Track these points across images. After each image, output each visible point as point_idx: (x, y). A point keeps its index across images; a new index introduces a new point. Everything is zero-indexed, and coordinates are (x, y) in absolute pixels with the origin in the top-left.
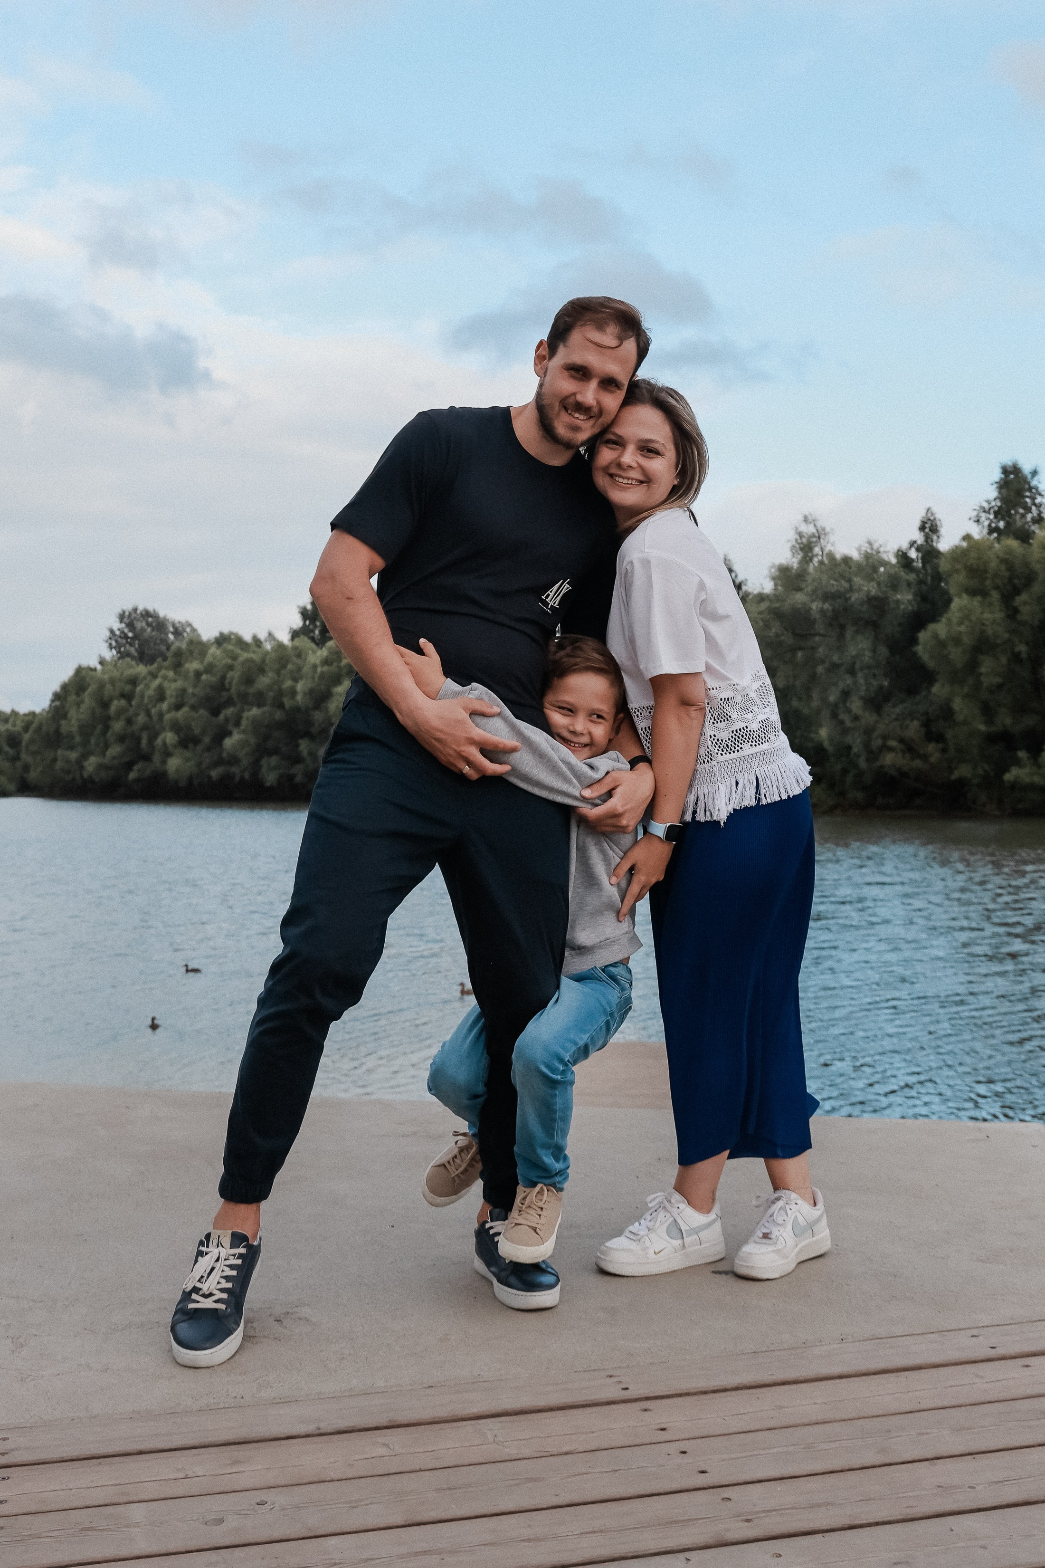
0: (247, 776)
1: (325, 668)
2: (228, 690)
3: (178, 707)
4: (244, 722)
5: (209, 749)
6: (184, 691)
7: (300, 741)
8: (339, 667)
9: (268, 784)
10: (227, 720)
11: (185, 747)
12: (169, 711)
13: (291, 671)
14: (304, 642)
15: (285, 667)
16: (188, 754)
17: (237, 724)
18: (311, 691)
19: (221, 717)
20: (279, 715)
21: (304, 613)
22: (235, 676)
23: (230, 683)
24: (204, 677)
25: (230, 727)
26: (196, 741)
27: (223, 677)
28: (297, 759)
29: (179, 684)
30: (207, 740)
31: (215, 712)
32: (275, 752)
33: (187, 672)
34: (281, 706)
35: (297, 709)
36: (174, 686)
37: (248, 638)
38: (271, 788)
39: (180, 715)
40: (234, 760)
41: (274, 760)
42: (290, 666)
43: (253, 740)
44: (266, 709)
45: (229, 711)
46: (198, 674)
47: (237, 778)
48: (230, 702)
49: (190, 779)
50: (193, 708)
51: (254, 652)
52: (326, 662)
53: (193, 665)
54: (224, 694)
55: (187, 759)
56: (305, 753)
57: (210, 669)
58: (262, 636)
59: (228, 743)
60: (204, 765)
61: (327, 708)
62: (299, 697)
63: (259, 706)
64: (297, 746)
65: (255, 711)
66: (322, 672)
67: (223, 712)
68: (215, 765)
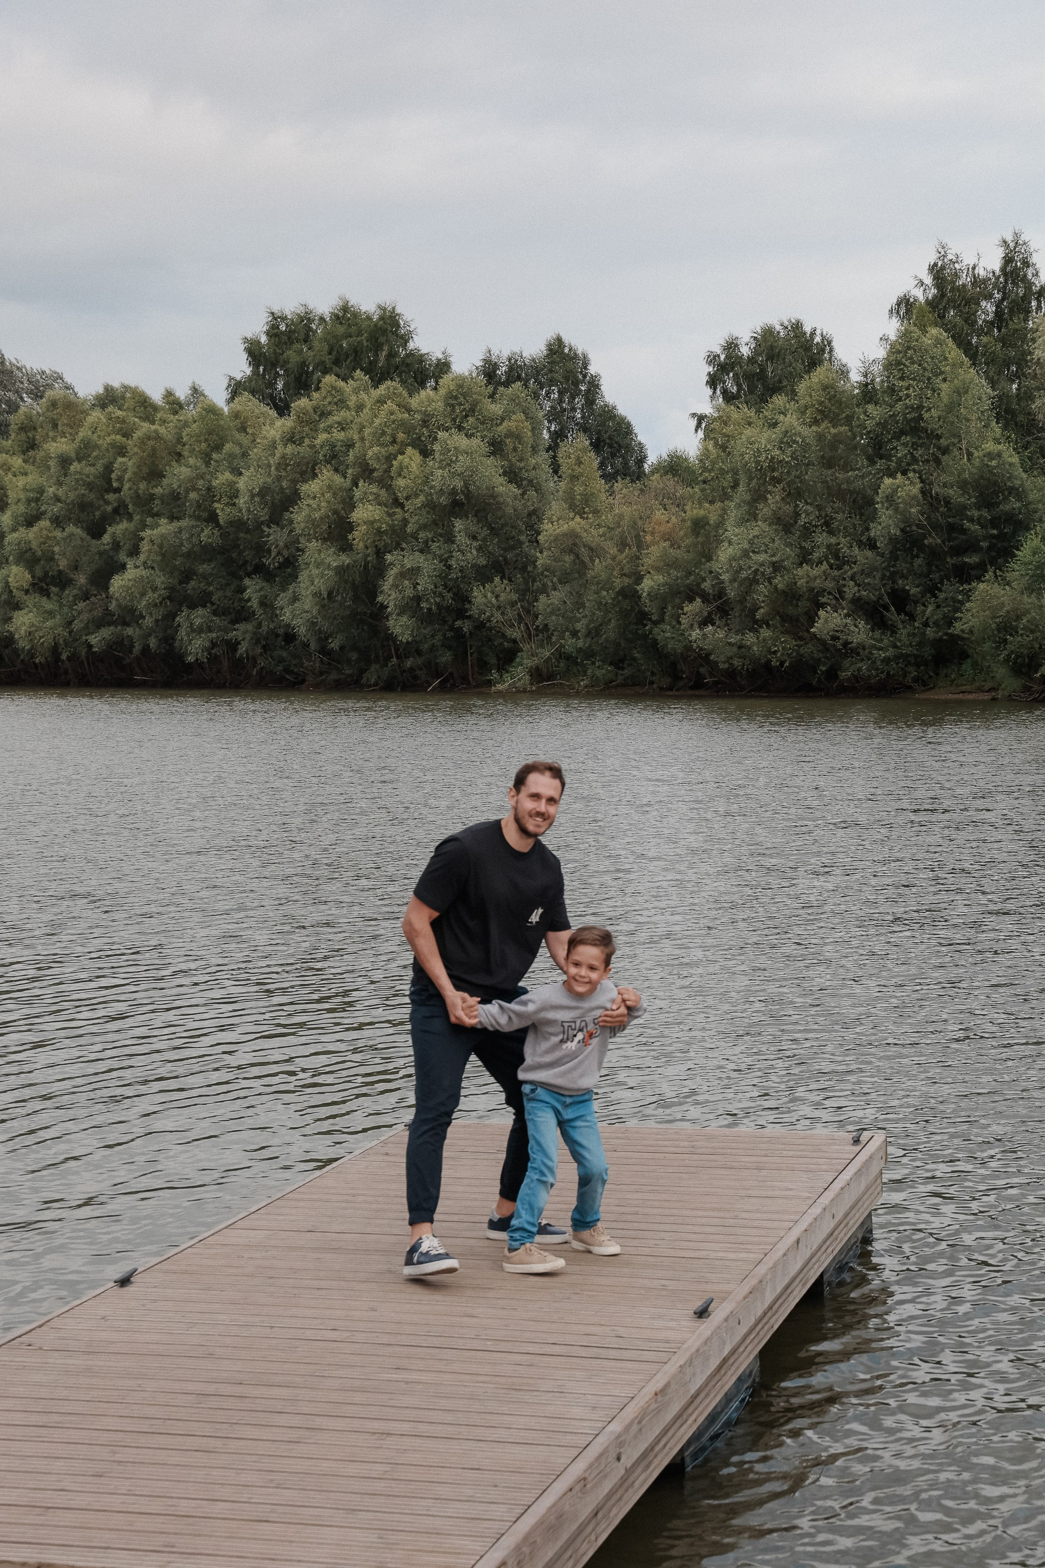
0: (153, 642)
1: (290, 449)
2: (118, 490)
3: (30, 522)
4: (145, 546)
5: (86, 597)
6: (41, 491)
7: (247, 582)
8: (312, 447)
9: (190, 659)
10: (116, 546)
11: (46, 593)
12: (14, 530)
13: (231, 456)
14: (249, 404)
15: (218, 448)
16: (48, 605)
17: (134, 552)
18: (264, 492)
19: (106, 538)
20: (208, 535)
21: (254, 352)
22: (126, 464)
23: (120, 479)
24: (75, 467)
25: (122, 557)
26: (62, 581)
27: (109, 468)
28: (241, 615)
29: (33, 479)
30: (82, 579)
31: (96, 531)
32: (203, 600)
33: (48, 457)
34: (212, 518)
35: (238, 524)
36: (21, 482)
37: (156, 396)
38: (198, 663)
39: (32, 535)
40: (129, 616)
41: (199, 616)
42: (228, 447)
43: (160, 579)
44: (184, 523)
45: (119, 528)
46: (64, 462)
47: (137, 648)
48: (120, 511)
49: (55, 650)
50: (57, 522)
51: (164, 422)
52: (291, 439)
53: (59, 446)
54: (111, 497)
55: (51, 614)
56: (254, 604)
57: (84, 452)
58: (182, 393)
59: (117, 583)
60: (77, 625)
61: (291, 522)
62: (242, 501)
63: (172, 518)
64: (241, 590)
65: (164, 528)
66: (283, 457)
67: (110, 530)
68: (99, 623)
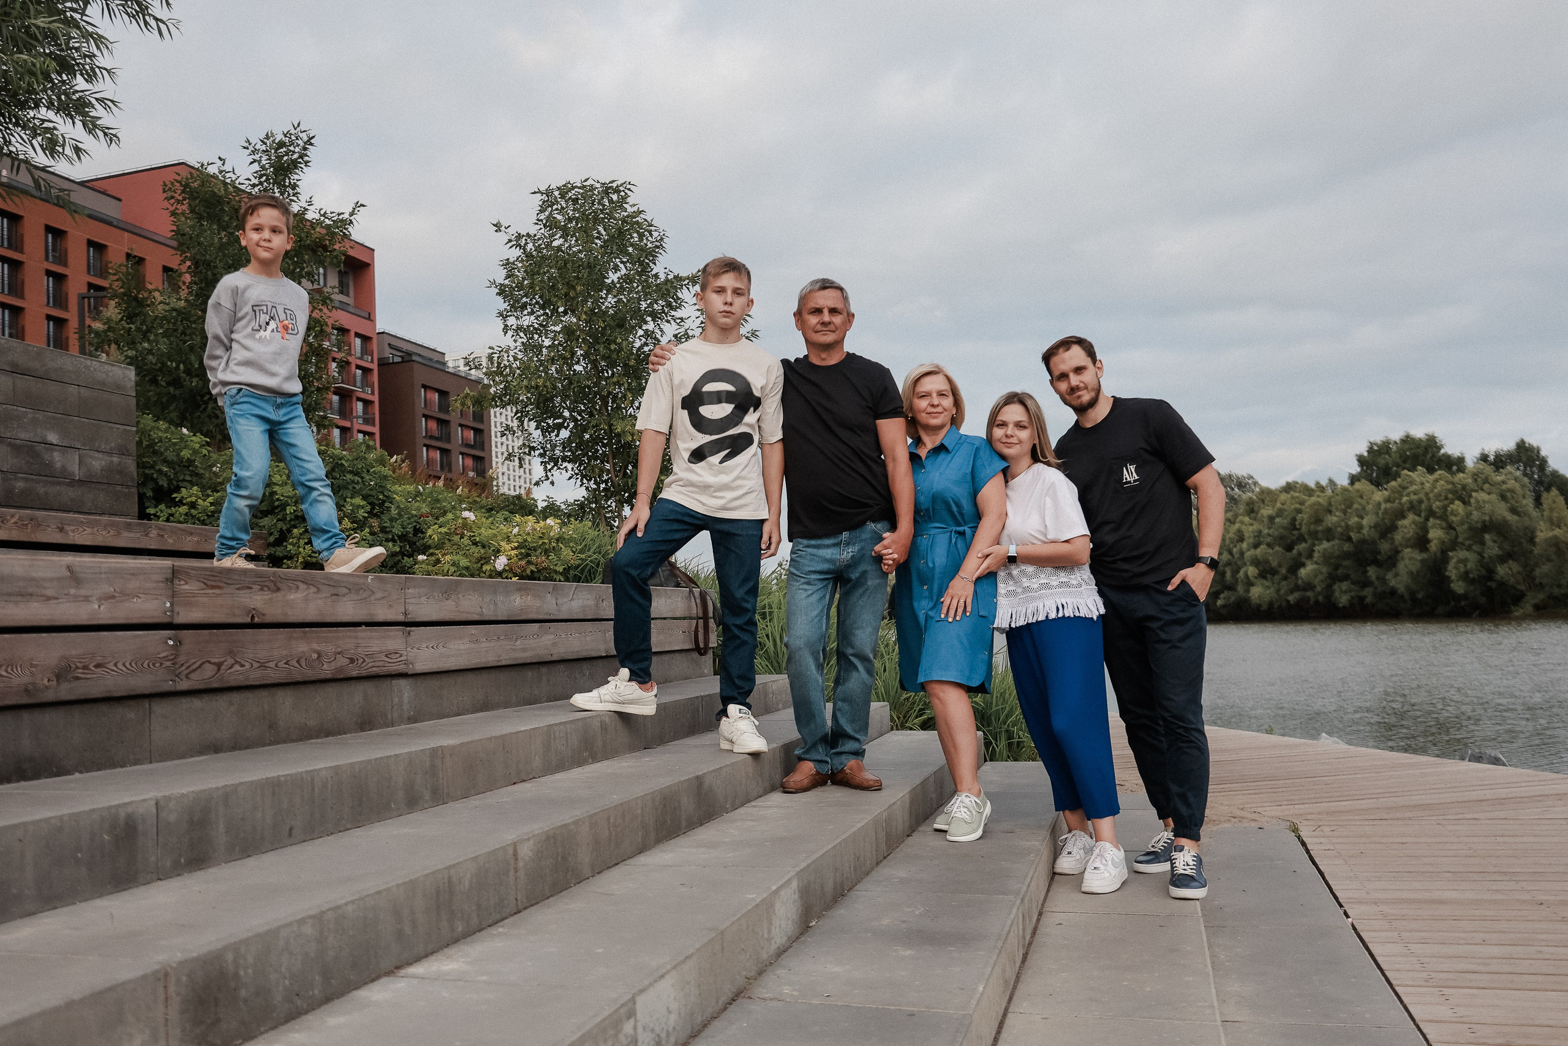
0: (1321, 598)
1: (1389, 505)
2: (1299, 529)
3: (1256, 546)
4: (1316, 555)
5: (1285, 578)
6: (1260, 532)
7: (1368, 568)
8: (1400, 503)
9: (1341, 605)
10: (1300, 554)
11: (1265, 578)
12: (1249, 550)
13: (1357, 510)
14: (1363, 486)
15: (1350, 507)
16: (1267, 583)
17: (1310, 556)
18: (1376, 526)
19: (1295, 551)
20: (1347, 547)
21: (1361, 460)
22: (1304, 517)
23: (1300, 524)
24: (1277, 520)
25: (1303, 560)
26: (1274, 572)
27: (1294, 520)
28: (1365, 583)
29: (1256, 526)
30: (1284, 571)
31: (1289, 548)
32: (1346, 577)
33: (1263, 516)
34: (1349, 539)
35: (1363, 542)
36: (1251, 528)
37: (1312, 485)
38: (1344, 607)
39: (1258, 552)
40: (1309, 586)
41: (1345, 585)
42: (1355, 506)
43: (1325, 570)
44: (1337, 541)
45: (1302, 547)
46: (1271, 519)
47: (1312, 602)
48: (1301, 539)
49: (1271, 604)
50: (1269, 545)
51: (1318, 496)
52: (1388, 500)
53: (1266, 512)
54: (1296, 532)
55: (1268, 588)
56: (1374, 578)
57: (1280, 513)
58: (1324, 483)
59: (1303, 572)
60: (1282, 592)
61: (1393, 539)
62: (1365, 531)
63: (1328, 540)
64: (1367, 572)
65: (1326, 545)
66: (1386, 509)
67: (1296, 547)
68: (1292, 592)
